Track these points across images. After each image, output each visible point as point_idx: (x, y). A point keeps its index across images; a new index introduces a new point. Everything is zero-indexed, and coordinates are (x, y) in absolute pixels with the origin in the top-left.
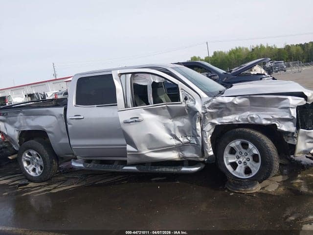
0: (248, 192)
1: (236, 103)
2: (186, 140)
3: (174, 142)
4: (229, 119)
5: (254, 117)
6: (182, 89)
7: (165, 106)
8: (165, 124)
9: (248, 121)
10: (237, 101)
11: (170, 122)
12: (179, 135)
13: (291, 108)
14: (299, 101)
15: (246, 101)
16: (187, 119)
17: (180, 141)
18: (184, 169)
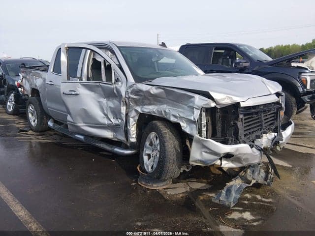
0: (146, 187)
1: (152, 92)
2: (117, 122)
3: (106, 121)
4: (149, 109)
5: (167, 111)
6: (114, 70)
7: (98, 84)
8: (99, 102)
9: (162, 114)
10: (154, 91)
11: (104, 101)
12: (110, 116)
13: (196, 108)
14: (206, 102)
15: (162, 92)
16: (117, 101)
17: (111, 121)
18: (117, 150)
